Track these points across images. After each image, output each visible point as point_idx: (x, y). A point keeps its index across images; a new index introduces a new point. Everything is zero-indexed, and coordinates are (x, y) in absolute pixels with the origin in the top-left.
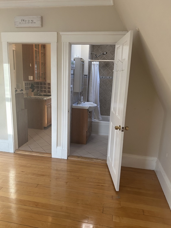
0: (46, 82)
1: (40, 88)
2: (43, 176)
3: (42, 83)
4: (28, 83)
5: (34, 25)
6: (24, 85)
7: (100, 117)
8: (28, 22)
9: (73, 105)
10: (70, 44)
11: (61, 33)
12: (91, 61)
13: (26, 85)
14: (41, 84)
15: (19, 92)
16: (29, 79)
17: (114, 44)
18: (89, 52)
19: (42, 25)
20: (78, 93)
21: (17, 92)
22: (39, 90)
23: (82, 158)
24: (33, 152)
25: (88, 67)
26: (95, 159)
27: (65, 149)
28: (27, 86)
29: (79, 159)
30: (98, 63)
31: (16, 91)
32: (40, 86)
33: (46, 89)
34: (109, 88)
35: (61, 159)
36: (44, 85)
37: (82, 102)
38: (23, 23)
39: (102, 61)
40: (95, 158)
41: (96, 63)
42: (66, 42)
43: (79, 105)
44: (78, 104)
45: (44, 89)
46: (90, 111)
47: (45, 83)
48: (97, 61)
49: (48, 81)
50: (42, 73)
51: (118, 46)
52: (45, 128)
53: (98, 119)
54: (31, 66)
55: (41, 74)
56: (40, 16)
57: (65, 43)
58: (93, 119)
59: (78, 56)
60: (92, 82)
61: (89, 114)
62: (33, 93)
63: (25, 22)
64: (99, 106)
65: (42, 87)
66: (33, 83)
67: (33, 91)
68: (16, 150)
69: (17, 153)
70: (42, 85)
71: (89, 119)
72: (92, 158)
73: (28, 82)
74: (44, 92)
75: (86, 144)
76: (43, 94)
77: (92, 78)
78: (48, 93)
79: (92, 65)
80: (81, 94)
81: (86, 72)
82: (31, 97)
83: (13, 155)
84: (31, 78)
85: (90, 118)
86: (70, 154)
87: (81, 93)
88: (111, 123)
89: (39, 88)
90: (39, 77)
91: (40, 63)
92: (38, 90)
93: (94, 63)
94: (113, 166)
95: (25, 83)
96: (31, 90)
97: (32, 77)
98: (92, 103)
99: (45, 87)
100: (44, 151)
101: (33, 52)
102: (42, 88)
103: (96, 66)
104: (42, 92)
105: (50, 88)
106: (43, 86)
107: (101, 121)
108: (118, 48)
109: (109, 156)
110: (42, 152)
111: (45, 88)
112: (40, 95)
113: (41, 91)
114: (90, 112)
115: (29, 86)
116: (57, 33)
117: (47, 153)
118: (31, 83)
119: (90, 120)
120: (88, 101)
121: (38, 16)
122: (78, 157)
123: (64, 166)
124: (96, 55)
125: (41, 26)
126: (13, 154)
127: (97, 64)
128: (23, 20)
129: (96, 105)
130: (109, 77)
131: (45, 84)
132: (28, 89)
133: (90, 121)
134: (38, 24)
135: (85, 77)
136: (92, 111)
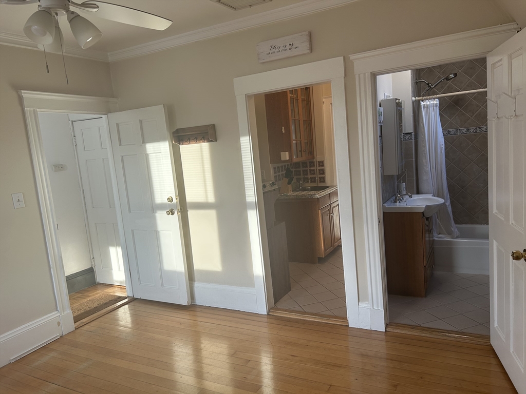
0: (315, 160)
1: (302, 175)
2: (338, 367)
3: (306, 163)
4: (278, 167)
5: (295, 52)
6: (272, 171)
7: (455, 228)
8: (283, 48)
9: (385, 205)
10: (374, 76)
11: (352, 57)
12: (419, 101)
13: (275, 173)
14: (304, 164)
15: (269, 188)
16: (282, 159)
17: (483, 56)
18: (412, 80)
19: (311, 49)
20: (392, 176)
21: (267, 189)
22: (300, 179)
23: (424, 329)
24: (305, 313)
25: (412, 114)
26: (456, 332)
27: (378, 306)
28: (277, 174)
29: (415, 333)
30: (436, 102)
31: (264, 186)
32: (301, 169)
33: (314, 174)
34: (469, 156)
35: (371, 331)
36: (311, 166)
37: (403, 197)
38: (273, 53)
39: (446, 97)
40: (457, 330)
41: (432, 102)
42: (365, 74)
43: (398, 204)
44: (395, 202)
45: (311, 174)
46: (427, 215)
47: (313, 162)
48: (434, 99)
49: (318, 158)
50: (306, 141)
51: (496, 59)
52: (321, 260)
53: (450, 233)
54: (284, 131)
55: (303, 145)
56: (307, 33)
57: (362, 76)
58: (435, 234)
59: (386, 94)
60: (424, 146)
61: (427, 222)
62: (290, 186)
63: (277, 50)
64: (448, 203)
65: (307, 171)
66: (288, 165)
67: (289, 183)
68: (270, 309)
69: (273, 315)
70: (306, 167)
71: (427, 235)
72: (448, 332)
73: (280, 165)
74: (312, 182)
75: (425, 296)
76: (309, 185)
77: (425, 138)
78: (321, 182)
79: (423, 109)
80: (400, 178)
81: (408, 126)
82: (287, 196)
83: (266, 319)
84: (285, 156)
85: (429, 234)
86: (391, 320)
87: (398, 177)
88: (495, 244)
89: (300, 175)
90: (301, 151)
91: (302, 122)
92: (298, 180)
93: (428, 102)
94: (511, 351)
95: (275, 168)
96: (287, 180)
97: (287, 153)
98: (430, 196)
99: (314, 170)
100: (328, 313)
101: (287, 103)
102: (307, 174)
103: (431, 109)
104: (308, 182)
105: (322, 172)
106: (308, 168)
107: (457, 237)
108: (494, 64)
109: (496, 325)
110: (324, 313)
111: (313, 172)
112: (304, 189)
113: (306, 180)
114: (427, 219)
115: (281, 173)
116: (344, 57)
117: (336, 317)
118: (285, 166)
119: (429, 237)
120: (418, 193)
121: (302, 33)
122: (413, 327)
123: (380, 348)
124: (428, 84)
125: (309, 51)
126: (266, 316)
127: (434, 105)
128: (272, 48)
129: (441, 201)
130: (466, 129)
131: (312, 164)
132: (280, 180)
133: (429, 240)
134: (304, 47)
135: (407, 137)
136: (432, 217)
